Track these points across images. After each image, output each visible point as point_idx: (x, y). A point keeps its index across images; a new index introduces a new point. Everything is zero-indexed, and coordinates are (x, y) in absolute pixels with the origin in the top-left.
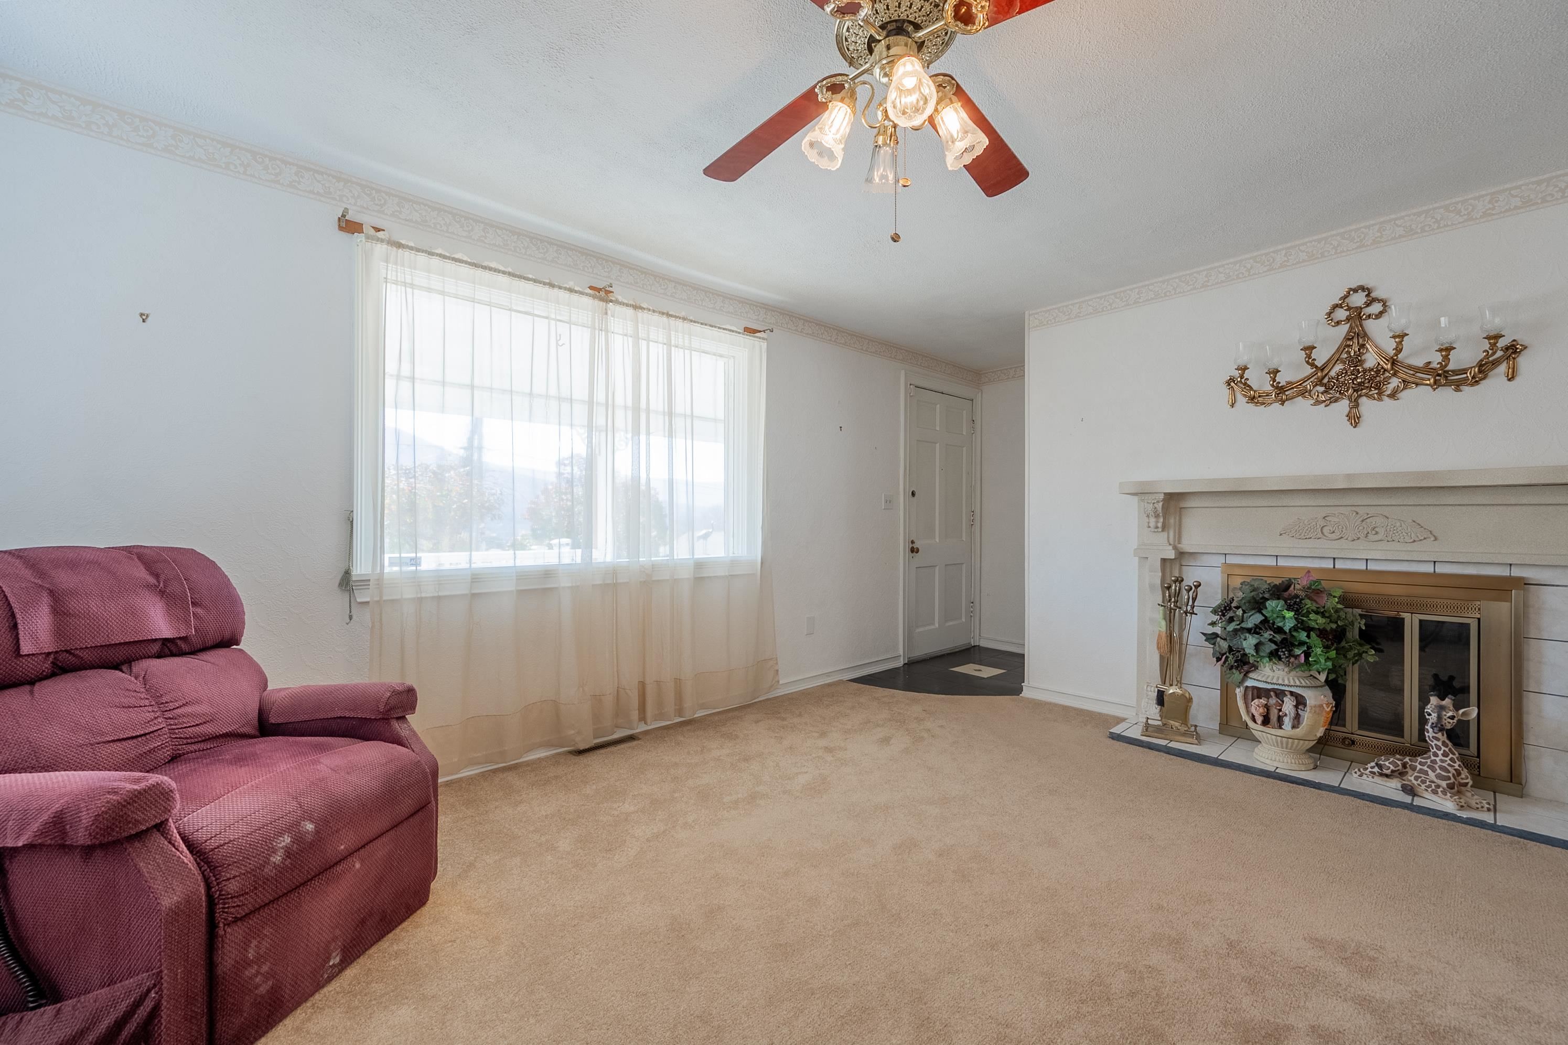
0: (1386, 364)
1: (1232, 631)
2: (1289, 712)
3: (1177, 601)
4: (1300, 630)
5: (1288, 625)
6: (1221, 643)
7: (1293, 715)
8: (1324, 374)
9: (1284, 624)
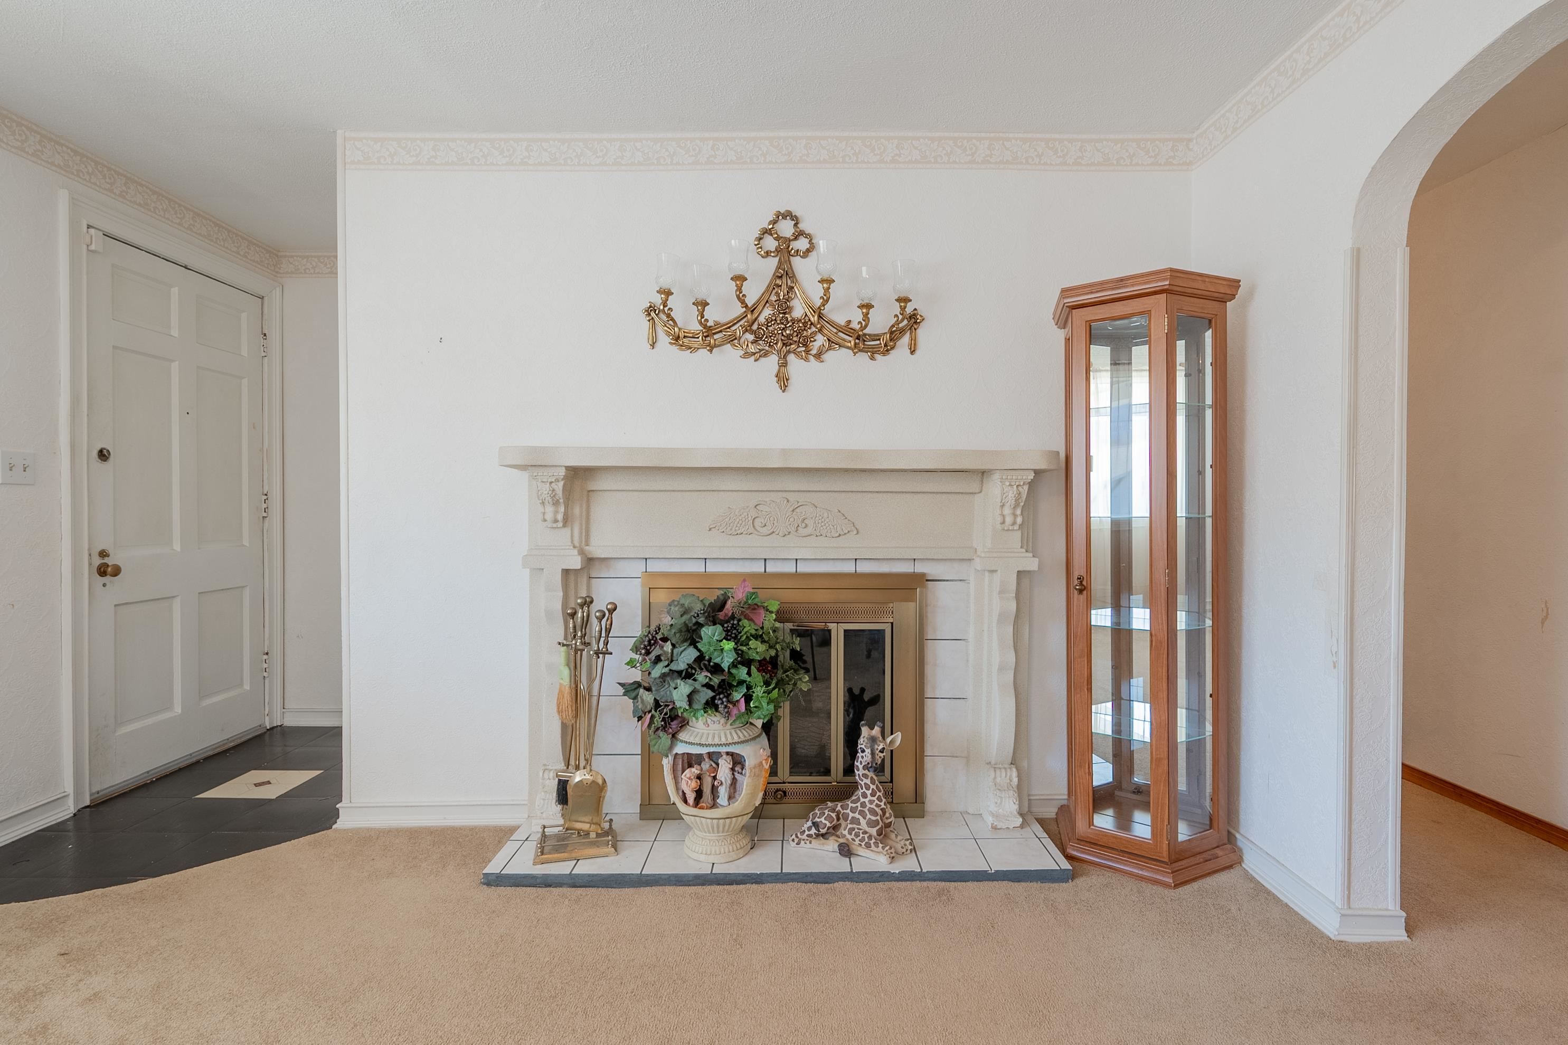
0: (813, 316)
1: (660, 677)
2: (725, 778)
3: (585, 634)
4: (740, 666)
5: (726, 660)
6: (644, 697)
7: (729, 782)
8: (754, 318)
9: (722, 659)
